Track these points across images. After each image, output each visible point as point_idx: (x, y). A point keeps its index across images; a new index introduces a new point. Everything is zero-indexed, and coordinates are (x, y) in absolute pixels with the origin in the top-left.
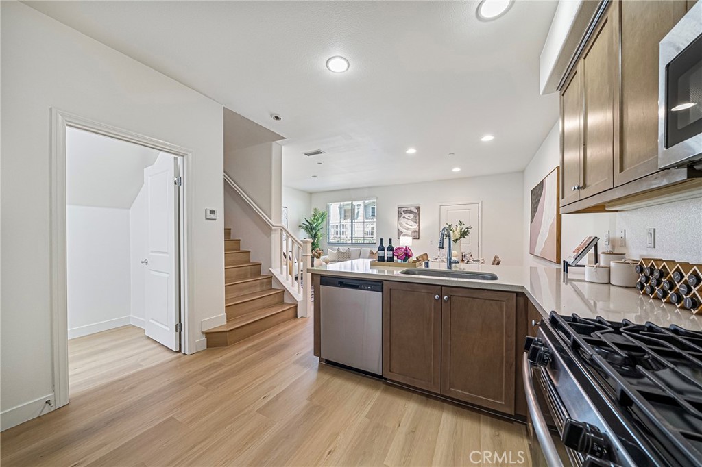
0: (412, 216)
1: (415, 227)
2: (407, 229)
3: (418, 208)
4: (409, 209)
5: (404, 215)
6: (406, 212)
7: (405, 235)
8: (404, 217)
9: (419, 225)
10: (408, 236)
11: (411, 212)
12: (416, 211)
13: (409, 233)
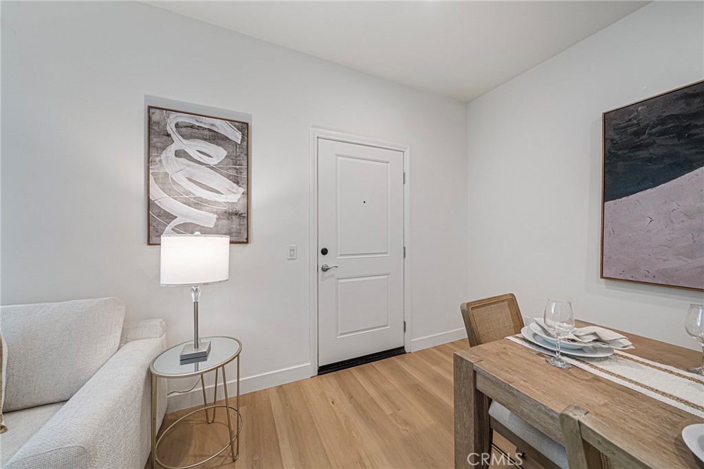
0: (218, 154)
1: (231, 196)
2: (198, 203)
3: (244, 128)
4: (206, 123)
5: (179, 143)
6: (190, 132)
7: (187, 229)
8: (178, 154)
9: (247, 194)
10: (205, 231)
11: (215, 138)
12: (237, 136)
13: (208, 218)
